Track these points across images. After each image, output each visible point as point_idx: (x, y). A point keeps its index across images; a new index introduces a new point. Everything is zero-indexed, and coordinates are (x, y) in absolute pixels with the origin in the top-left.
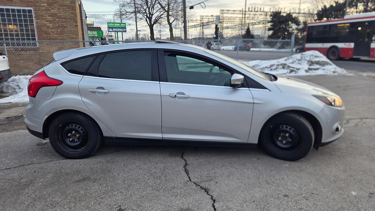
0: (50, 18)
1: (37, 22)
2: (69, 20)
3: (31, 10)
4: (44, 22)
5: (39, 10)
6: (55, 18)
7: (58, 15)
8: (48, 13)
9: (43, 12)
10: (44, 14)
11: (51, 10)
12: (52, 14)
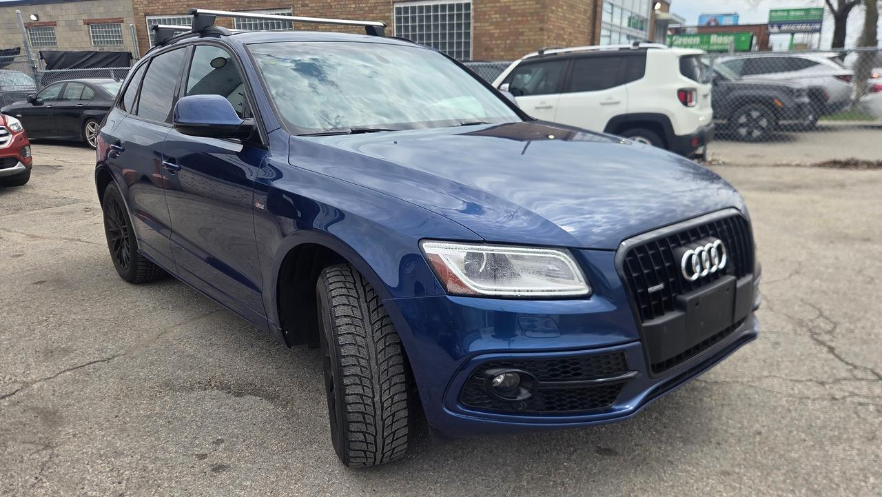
0: (498, 16)
1: (475, 28)
2: (529, 18)
3: (470, 4)
4: (488, 27)
6: (506, 16)
7: (512, 8)
8: (496, 7)
10: (489, 9)
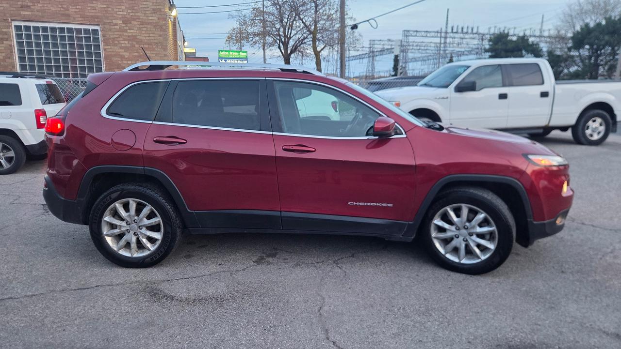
0: (126, 42)
1: (105, 50)
2: (154, 47)
3: (98, 30)
4: (117, 49)
5: (110, 30)
6: (134, 43)
8: (124, 36)
9: (115, 33)
10: (117, 36)
11: (128, 31)
12: (129, 36)
